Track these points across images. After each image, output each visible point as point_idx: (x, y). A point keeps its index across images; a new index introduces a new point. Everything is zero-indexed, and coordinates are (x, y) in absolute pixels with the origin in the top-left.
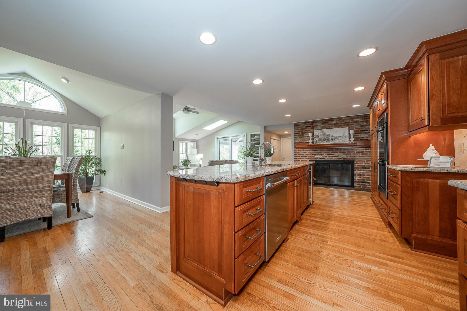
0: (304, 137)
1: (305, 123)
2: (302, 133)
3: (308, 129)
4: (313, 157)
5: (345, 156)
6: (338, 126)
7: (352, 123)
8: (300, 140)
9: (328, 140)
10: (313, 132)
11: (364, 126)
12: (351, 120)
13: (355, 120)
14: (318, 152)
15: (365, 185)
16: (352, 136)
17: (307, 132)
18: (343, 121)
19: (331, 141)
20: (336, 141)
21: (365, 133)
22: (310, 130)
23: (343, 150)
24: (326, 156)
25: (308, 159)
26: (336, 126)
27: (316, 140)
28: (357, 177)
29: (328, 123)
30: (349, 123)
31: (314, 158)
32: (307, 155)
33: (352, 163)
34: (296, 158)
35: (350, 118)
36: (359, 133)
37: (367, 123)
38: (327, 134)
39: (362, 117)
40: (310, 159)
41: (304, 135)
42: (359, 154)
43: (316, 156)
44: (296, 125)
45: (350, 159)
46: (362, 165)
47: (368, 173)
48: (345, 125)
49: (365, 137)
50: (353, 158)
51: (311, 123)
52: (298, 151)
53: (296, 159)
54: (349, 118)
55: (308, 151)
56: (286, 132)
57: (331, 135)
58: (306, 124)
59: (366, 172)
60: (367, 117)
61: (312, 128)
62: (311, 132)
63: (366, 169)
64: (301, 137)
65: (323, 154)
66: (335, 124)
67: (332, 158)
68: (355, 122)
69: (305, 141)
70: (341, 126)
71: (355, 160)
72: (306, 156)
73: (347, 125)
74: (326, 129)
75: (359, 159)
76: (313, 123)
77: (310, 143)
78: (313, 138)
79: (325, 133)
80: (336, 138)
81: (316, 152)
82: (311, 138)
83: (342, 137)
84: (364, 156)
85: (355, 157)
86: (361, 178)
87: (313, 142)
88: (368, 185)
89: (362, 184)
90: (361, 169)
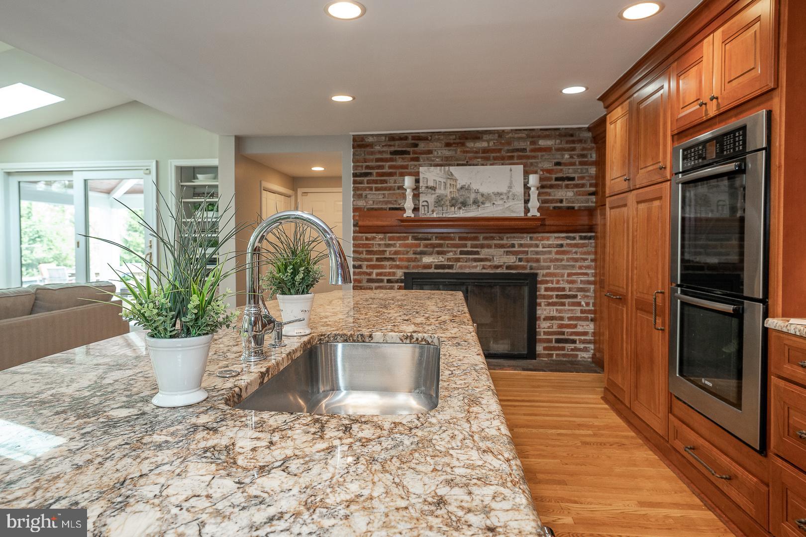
0: (385, 189)
1: (392, 138)
2: (379, 175)
3: (400, 162)
4: (415, 260)
5: (511, 260)
6: (495, 158)
7: (532, 150)
8: (374, 198)
9: (464, 204)
10: (417, 174)
11: (565, 164)
12: (532, 143)
13: (542, 143)
14: (433, 246)
15: (563, 349)
16: (534, 193)
17: (398, 171)
18: (509, 143)
19: (474, 207)
20: (488, 211)
21: (567, 186)
22: (406, 167)
23: (507, 238)
24: (458, 260)
25: (398, 267)
26: (487, 159)
27: (425, 203)
28: (543, 326)
29: (463, 144)
30: (524, 150)
31: (418, 267)
32: (396, 253)
33: (531, 280)
34: (360, 267)
35: (528, 136)
36: (551, 187)
37: (571, 157)
38: (461, 182)
39: (560, 136)
40: (407, 267)
41: (385, 182)
42: (550, 252)
43: (427, 260)
44: (360, 144)
45: (524, 268)
46: (558, 286)
47: (572, 310)
48: (512, 158)
49: (566, 199)
50: (534, 265)
51: (410, 141)
52: (367, 239)
53: (357, 270)
54: (524, 135)
55: (399, 239)
56: (318, 169)
57: (474, 187)
58: (392, 143)
59: (567, 307)
60: (572, 135)
61: (413, 159)
62: (410, 174)
63: (567, 301)
64: (377, 189)
65: (449, 252)
66: (485, 151)
67: (475, 264)
68: (541, 150)
69: (390, 202)
70: (503, 158)
71: (538, 271)
72: (392, 259)
73: (520, 158)
74: (458, 165)
75: (549, 268)
76: (416, 142)
77: (409, 214)
78: (416, 196)
79: (456, 180)
80: (487, 198)
81: (426, 246)
82: (409, 194)
83: (505, 197)
84: (562, 260)
85: (538, 261)
86: (555, 329)
87: (416, 209)
88: (572, 350)
89: (557, 345)
90: (555, 300)
